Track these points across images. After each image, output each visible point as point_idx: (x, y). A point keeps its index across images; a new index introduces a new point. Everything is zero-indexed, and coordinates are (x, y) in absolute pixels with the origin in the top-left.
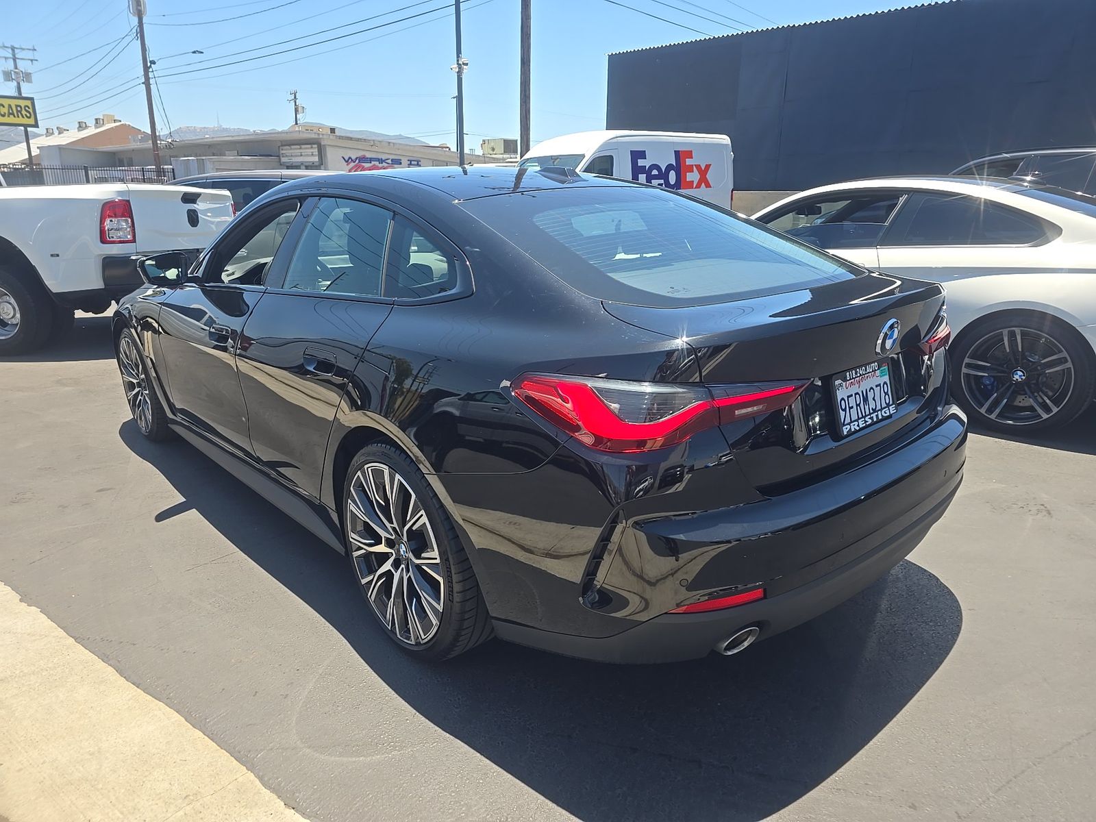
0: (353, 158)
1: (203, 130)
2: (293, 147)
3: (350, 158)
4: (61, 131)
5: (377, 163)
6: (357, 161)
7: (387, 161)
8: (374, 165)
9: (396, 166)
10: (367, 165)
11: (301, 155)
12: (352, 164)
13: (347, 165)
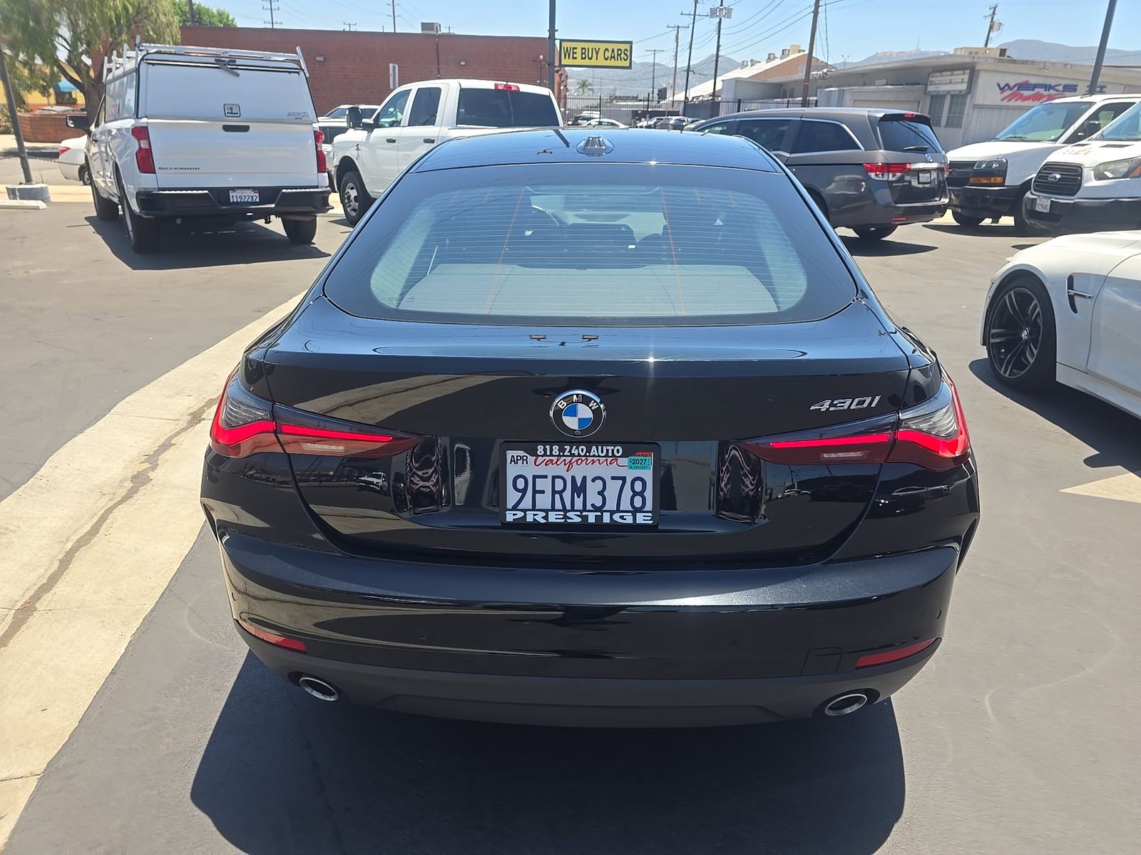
0: (1012, 84)
1: (899, 55)
2: (944, 73)
3: (1007, 85)
4: (753, 63)
5: (1041, 91)
6: (1016, 88)
7: (1057, 88)
8: (1038, 93)
9: (1066, 94)
10: (1026, 93)
11: (950, 83)
12: (1008, 92)
13: (1001, 93)
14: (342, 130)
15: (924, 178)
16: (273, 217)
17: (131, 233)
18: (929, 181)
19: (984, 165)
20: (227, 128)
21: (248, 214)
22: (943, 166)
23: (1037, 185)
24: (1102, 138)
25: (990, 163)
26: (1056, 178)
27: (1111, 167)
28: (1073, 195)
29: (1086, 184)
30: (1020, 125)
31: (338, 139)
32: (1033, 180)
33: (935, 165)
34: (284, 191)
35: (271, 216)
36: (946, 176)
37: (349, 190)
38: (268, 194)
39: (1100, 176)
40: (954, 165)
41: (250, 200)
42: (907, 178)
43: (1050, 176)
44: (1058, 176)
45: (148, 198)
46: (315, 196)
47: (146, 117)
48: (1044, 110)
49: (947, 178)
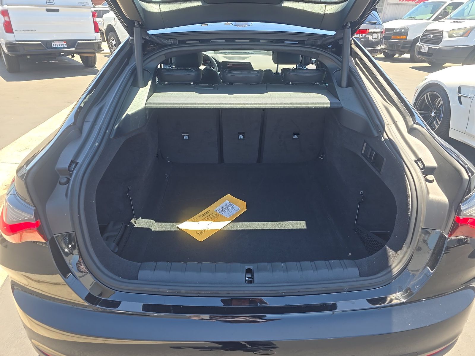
14: (107, 12)
15: (375, 36)
16: (75, 55)
17: (5, 63)
18: (377, 38)
19: (398, 30)
20: (48, 10)
21: (61, 53)
22: (382, 30)
23: (422, 40)
24: (451, 18)
25: (401, 29)
26: (431, 37)
27: (456, 32)
28: (439, 44)
29: (444, 39)
30: (413, 12)
31: (105, 16)
32: (420, 37)
33: (378, 30)
34: (78, 42)
35: (74, 54)
36: (383, 35)
37: (112, 41)
38: (71, 43)
39: (451, 36)
40: (387, 30)
41: (62, 46)
42: (367, 36)
43: (428, 35)
44: (432, 36)
45: (11, 46)
46: (94, 44)
47: (7, 5)
48: (424, 5)
49: (384, 36)
